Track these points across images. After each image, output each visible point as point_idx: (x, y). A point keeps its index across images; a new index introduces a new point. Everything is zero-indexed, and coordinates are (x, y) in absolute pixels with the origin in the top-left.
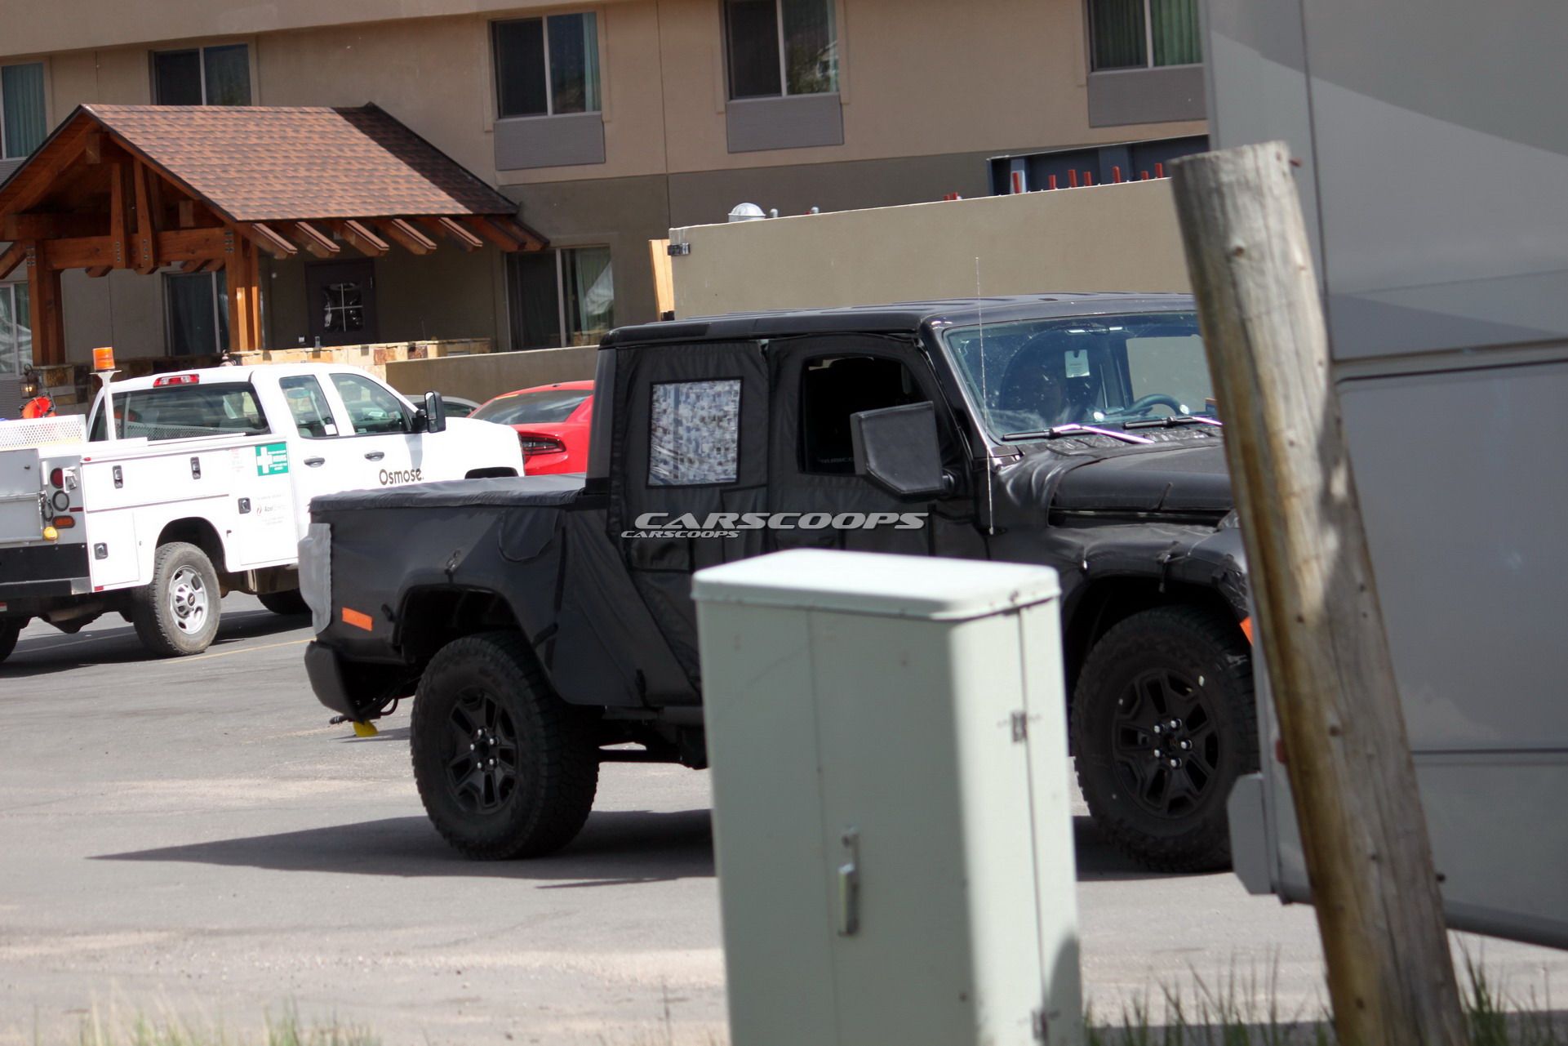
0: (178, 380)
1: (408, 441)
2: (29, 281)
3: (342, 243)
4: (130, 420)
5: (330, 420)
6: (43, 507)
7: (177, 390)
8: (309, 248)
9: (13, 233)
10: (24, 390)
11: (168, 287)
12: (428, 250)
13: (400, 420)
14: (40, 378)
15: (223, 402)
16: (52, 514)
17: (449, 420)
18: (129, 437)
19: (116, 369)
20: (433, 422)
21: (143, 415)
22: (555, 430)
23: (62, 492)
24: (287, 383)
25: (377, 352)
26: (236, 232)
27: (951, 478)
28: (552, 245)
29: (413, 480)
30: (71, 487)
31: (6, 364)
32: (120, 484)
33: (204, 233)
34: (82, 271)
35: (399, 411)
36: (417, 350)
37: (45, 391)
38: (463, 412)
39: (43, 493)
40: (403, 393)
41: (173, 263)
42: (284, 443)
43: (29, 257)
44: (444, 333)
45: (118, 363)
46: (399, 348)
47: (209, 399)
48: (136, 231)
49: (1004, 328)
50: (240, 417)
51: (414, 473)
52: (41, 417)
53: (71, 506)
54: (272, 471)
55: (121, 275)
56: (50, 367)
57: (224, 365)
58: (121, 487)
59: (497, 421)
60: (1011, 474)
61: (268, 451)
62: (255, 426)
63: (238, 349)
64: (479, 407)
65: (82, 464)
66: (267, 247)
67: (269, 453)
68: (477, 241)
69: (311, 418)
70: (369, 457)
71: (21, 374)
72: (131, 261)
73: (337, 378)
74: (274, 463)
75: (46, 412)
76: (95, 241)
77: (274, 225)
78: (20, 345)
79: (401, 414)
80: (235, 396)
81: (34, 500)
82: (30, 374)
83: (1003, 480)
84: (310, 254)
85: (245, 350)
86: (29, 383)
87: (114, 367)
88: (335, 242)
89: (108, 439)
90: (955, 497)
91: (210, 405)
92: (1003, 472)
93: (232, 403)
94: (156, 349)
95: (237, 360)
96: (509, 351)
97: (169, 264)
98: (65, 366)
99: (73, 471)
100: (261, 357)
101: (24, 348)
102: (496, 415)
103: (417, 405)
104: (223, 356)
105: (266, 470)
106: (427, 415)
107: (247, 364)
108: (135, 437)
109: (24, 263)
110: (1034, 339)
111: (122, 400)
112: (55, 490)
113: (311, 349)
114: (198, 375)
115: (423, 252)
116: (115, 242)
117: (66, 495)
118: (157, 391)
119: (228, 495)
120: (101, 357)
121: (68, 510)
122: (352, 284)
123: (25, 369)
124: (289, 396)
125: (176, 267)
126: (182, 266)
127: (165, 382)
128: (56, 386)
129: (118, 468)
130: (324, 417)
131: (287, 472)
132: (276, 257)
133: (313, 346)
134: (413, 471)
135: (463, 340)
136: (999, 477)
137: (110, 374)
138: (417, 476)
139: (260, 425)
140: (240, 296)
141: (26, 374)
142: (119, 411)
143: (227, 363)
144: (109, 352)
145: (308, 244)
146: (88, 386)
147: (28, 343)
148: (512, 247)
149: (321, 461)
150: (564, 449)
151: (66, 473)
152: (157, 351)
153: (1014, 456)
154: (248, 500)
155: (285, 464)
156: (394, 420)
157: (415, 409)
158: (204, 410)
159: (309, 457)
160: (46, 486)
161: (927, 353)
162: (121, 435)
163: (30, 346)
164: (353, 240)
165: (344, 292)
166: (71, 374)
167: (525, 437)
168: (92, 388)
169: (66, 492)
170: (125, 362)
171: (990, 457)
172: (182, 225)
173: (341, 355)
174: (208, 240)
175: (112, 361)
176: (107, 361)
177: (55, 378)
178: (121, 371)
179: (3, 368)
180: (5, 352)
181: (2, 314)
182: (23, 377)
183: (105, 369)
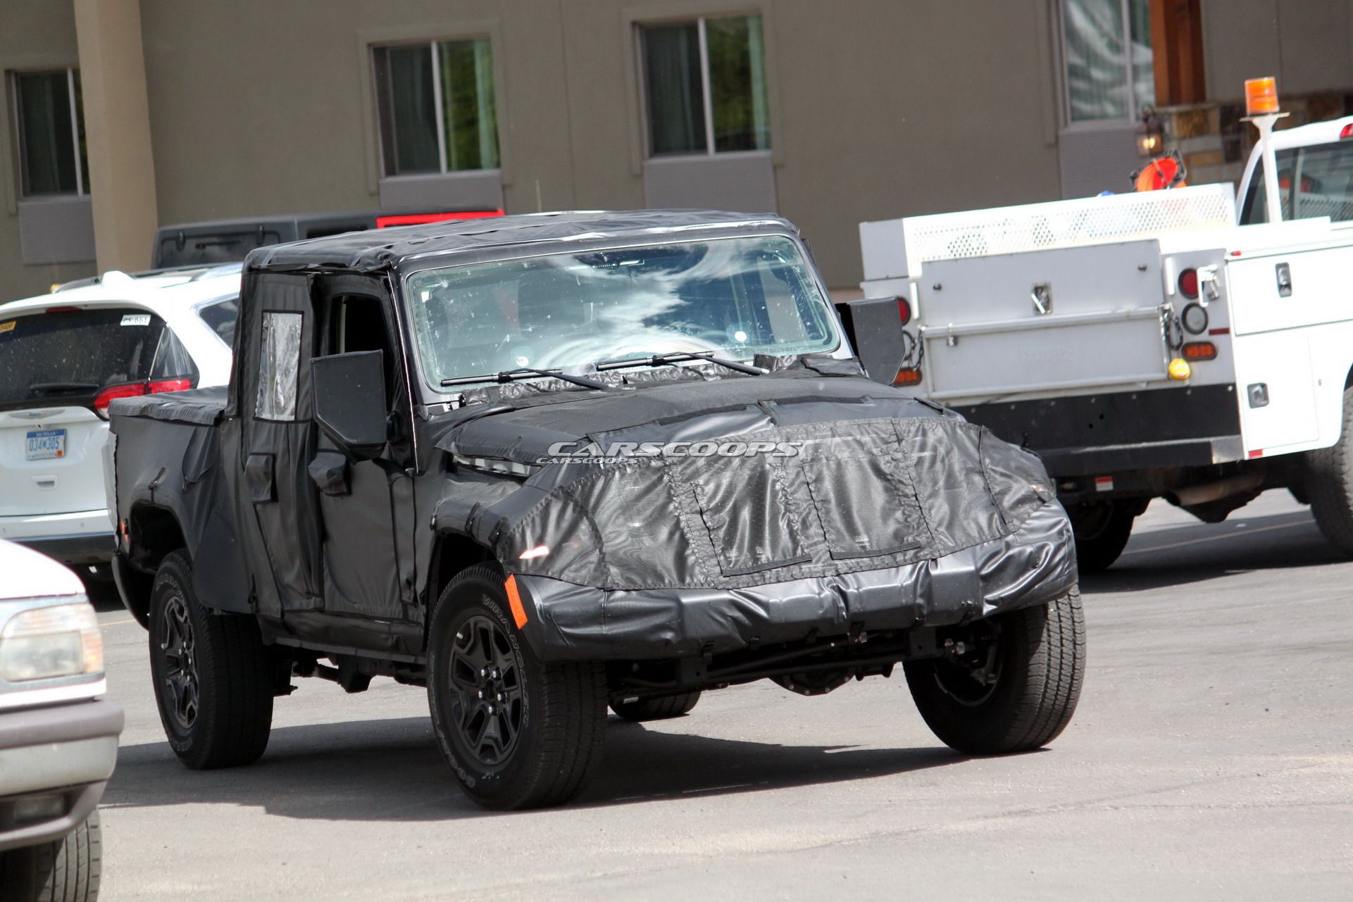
4: (1304, 189)
6: (1167, 328)
10: (1142, 146)
14: (1167, 127)
16: (1181, 338)
18: (1301, 217)
19: (1282, 111)
21: (1324, 182)
23: (1197, 305)
30: (1211, 297)
31: (1114, 103)
32: (1287, 291)
37: (1172, 146)
39: (1167, 307)
45: (1285, 100)
52: (1165, 188)
53: (1211, 326)
58: (1290, 295)
65: (1227, 262)
71: (1137, 118)
75: (1171, 181)
78: (1136, 71)
81: (1152, 318)
82: (1151, 119)
86: (1149, 133)
87: (1277, 109)
89: (1268, 221)
99: (1214, 272)
101: (1141, 76)
108: (1311, 217)
111: (1291, 160)
112: (1185, 302)
117: (1203, 310)
118: (1346, 144)
120: (1258, 93)
121: (1206, 332)
123: (1145, 113)
128: (1191, 137)
129: (1285, 265)
137: (1272, 119)
141: (1146, 120)
142: (1285, 177)
144: (1270, 86)
146: (1238, 138)
147: (1147, 68)
151: (1203, 275)
152: (1350, 77)
160: (1172, 296)
162: (1290, 213)
163: (1151, 73)
166: (1215, 118)
168: (1248, 138)
169: (1204, 304)
170: (1297, 99)
175: (1275, 98)
176: (1269, 100)
177: (1190, 126)
178: (1287, 115)
179: (1110, 109)
180: (1113, 85)
181: (1108, 26)
182: (1140, 124)
183: (1264, 111)
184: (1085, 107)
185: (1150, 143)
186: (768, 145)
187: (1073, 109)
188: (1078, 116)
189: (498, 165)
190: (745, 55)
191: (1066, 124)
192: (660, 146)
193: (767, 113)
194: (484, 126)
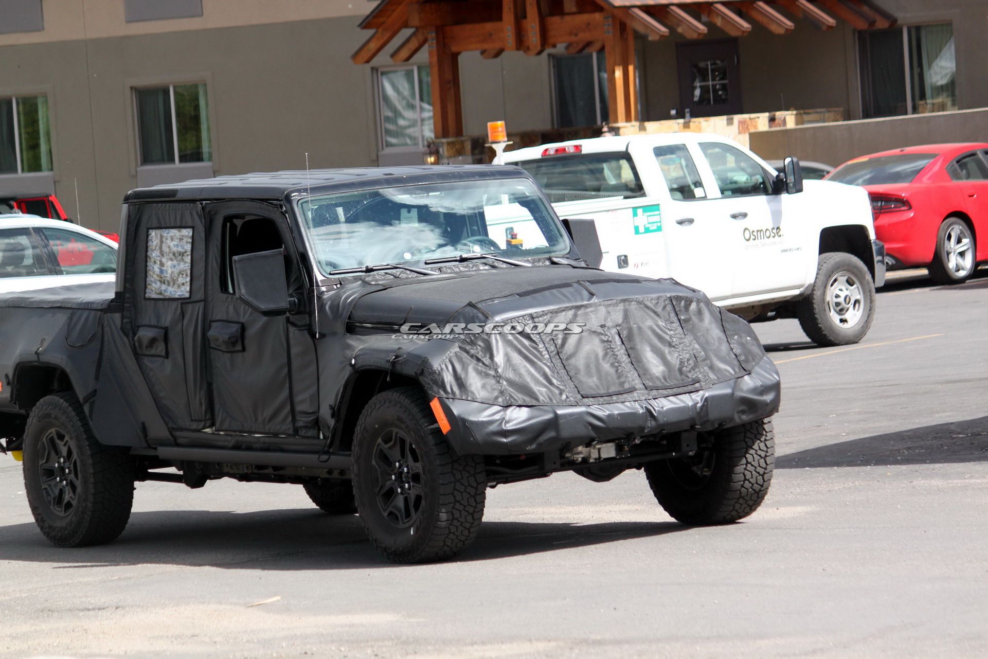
0: (564, 150)
1: (769, 202)
2: (431, 63)
3: (710, 25)
5: (698, 184)
7: (562, 159)
8: (680, 30)
9: (415, 20)
10: (427, 161)
11: (554, 66)
12: (787, 30)
13: (761, 183)
14: (441, 150)
15: (603, 169)
17: (807, 183)
19: (508, 141)
20: (791, 185)
22: (902, 190)
24: (660, 152)
25: (741, 123)
26: (614, 17)
27: (296, 300)
28: (899, 22)
29: (774, 237)
31: (410, 137)
33: (585, 17)
34: (477, 53)
35: (761, 175)
36: (777, 121)
37: (445, 161)
38: (818, 174)
40: (764, 158)
41: (558, 46)
42: (659, 205)
43: (430, 42)
44: (801, 105)
45: (509, 136)
46: (761, 119)
47: (592, 166)
48: (525, 17)
49: (346, 196)
50: (618, 182)
51: (775, 231)
54: (647, 230)
55: (512, 56)
56: (450, 140)
57: (605, 136)
59: (850, 182)
60: (330, 298)
61: (644, 212)
62: (632, 190)
63: (616, 121)
64: (833, 171)
66: (641, 29)
67: (645, 214)
68: (831, 21)
69: (682, 183)
70: (734, 217)
71: (424, 146)
72: (521, 43)
73: (705, 146)
74: (649, 223)
76: (489, 26)
77: (647, 9)
78: (423, 120)
79: (763, 178)
80: (614, 164)
82: (432, 146)
83: (325, 302)
84: (681, 35)
85: (622, 122)
86: (431, 154)
87: (506, 139)
88: (704, 24)
90: (298, 313)
91: (592, 172)
92: (326, 296)
93: (611, 170)
94: (543, 121)
95: (616, 131)
96: (860, 119)
97: (554, 46)
98: (463, 139)
100: (637, 128)
101: (426, 122)
102: (849, 178)
103: (779, 170)
104: (603, 127)
105: (642, 230)
106: (786, 177)
107: (624, 135)
109: (426, 47)
110: (367, 203)
113: (681, 121)
114: (581, 146)
115: (782, 31)
116: (507, 27)
118: (544, 160)
119: (608, 252)
120: (495, 130)
122: (718, 62)
123: (428, 142)
124: (663, 163)
125: (560, 48)
126: (567, 48)
127: (552, 152)
128: (455, 156)
129: (512, 229)
130: (694, 182)
131: (661, 231)
132: (650, 38)
133: (683, 117)
134: (773, 229)
135: (819, 110)
136: (323, 299)
137: (503, 145)
138: (778, 233)
139: (637, 189)
140: (618, 74)
141: (429, 146)
143: (607, 135)
144: (501, 126)
145: (678, 26)
146: (483, 157)
147: (429, 118)
148: (862, 25)
149: (691, 221)
150: (910, 208)
152: (544, 124)
153: (336, 285)
154: (626, 256)
155: (659, 224)
156: (756, 184)
157: (775, 173)
158: (587, 177)
159: (680, 218)
161: (287, 215)
163: (432, 121)
164: (719, 22)
165: (712, 70)
166: (468, 146)
167: (875, 197)
168: (487, 158)
170: (516, 135)
171: (318, 286)
172: (567, 10)
173: (709, 126)
174: (589, 24)
175: (505, 133)
176: (501, 134)
177: (454, 150)
178: (511, 143)
179: (408, 141)
180: (409, 127)
181: (406, 92)
182: (426, 149)
183: (499, 140)
184: (393, 140)
185: (431, 159)
186: (210, 159)
187: (386, 142)
188: (389, 145)
189: (52, 170)
190: (197, 107)
191: (383, 149)
192: (147, 159)
193: (210, 141)
194: (43, 148)
